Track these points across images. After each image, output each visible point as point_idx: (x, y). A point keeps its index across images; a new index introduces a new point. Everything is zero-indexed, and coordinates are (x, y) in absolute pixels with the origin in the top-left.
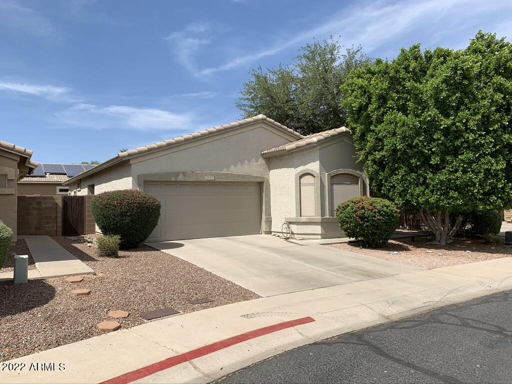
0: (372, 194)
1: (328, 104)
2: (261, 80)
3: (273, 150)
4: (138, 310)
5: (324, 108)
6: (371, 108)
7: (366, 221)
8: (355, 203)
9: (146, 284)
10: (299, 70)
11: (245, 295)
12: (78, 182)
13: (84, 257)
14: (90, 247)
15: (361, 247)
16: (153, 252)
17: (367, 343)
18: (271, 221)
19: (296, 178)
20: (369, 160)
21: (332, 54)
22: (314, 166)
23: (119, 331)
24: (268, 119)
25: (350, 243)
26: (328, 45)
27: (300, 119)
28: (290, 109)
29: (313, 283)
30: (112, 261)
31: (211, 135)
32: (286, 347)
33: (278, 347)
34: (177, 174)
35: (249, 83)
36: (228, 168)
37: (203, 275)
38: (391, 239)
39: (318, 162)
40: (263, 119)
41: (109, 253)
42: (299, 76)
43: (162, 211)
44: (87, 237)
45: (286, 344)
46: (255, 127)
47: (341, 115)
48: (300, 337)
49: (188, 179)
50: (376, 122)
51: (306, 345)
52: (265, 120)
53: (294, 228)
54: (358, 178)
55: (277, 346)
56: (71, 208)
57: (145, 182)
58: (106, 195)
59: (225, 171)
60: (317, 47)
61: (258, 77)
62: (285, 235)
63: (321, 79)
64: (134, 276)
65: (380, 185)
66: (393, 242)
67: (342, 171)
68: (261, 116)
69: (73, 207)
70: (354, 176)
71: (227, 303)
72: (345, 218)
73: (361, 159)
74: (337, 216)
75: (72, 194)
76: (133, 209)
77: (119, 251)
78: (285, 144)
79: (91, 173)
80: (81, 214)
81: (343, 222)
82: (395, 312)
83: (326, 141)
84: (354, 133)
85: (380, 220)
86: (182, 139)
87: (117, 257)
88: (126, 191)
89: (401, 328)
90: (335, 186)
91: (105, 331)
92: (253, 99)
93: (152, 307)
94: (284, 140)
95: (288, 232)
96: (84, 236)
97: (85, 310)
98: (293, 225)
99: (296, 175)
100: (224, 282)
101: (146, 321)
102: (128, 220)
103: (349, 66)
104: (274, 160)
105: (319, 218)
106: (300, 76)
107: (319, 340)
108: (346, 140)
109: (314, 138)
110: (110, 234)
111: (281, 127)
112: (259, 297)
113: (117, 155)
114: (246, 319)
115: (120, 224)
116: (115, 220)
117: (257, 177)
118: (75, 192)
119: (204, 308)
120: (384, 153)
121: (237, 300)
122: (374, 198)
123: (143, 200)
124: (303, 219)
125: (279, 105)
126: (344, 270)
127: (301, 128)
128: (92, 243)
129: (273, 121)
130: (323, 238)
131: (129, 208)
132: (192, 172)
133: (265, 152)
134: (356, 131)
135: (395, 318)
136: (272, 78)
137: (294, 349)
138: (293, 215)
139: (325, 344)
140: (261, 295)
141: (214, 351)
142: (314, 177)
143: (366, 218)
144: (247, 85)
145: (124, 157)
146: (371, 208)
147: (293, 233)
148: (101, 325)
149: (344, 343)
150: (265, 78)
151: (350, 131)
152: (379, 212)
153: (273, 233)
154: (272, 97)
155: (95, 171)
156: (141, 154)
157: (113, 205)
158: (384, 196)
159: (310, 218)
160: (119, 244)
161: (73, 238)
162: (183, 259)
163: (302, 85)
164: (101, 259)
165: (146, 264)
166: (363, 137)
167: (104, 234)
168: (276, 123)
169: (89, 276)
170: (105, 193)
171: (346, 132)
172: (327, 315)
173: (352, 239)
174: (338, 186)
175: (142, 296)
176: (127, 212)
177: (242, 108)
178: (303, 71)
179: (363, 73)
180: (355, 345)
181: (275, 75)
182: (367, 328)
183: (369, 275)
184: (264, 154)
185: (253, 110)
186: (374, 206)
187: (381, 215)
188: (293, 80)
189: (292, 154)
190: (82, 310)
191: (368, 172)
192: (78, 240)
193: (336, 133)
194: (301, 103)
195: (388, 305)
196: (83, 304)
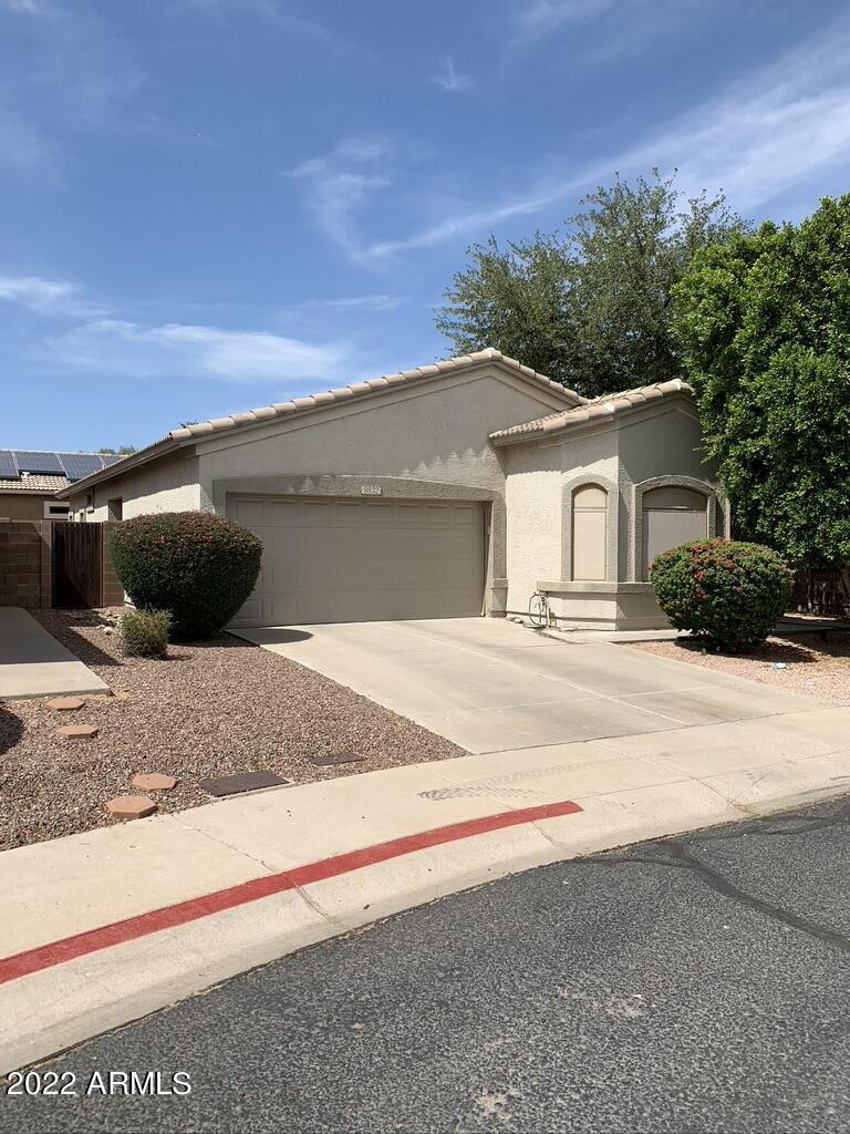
0: (737, 534)
1: (644, 327)
2: (494, 269)
3: (515, 429)
4: (198, 774)
5: (635, 335)
6: (740, 335)
7: (716, 594)
8: (694, 552)
9: (220, 718)
10: (581, 247)
11: (435, 748)
12: (89, 493)
13: (92, 656)
14: (108, 633)
15: (704, 650)
16: (243, 648)
17: (694, 864)
18: (507, 589)
19: (564, 494)
20: (732, 457)
21: (658, 212)
22: (607, 469)
23: (152, 817)
24: (506, 359)
25: (680, 641)
26: (647, 191)
27: (579, 359)
28: (557, 336)
29: (587, 728)
30: (150, 666)
31: (375, 393)
32: (513, 865)
33: (494, 865)
34: (298, 480)
35: (466, 275)
36: (413, 467)
37: (346, 701)
38: (774, 635)
39: (616, 459)
40: (494, 359)
41: (147, 648)
42: (580, 262)
43: (264, 559)
44: (105, 613)
45: (512, 860)
46: (476, 376)
47: (674, 353)
48: (545, 845)
49: (323, 492)
50: (751, 369)
51: (557, 863)
52: (499, 360)
53: (557, 605)
54: (705, 496)
55: (493, 862)
56: (72, 549)
57: (230, 496)
58: (145, 523)
59: (406, 476)
60: (622, 196)
61: (487, 261)
62: (536, 620)
63: (629, 269)
64: (196, 701)
65: (753, 514)
66: (778, 641)
67: (669, 480)
68: (489, 352)
69: (76, 544)
70: (696, 491)
71: (393, 765)
72: (669, 586)
73: (712, 454)
74: (654, 581)
75: (77, 518)
76: (200, 555)
77: (169, 646)
78: (543, 417)
79: (113, 473)
80: (94, 562)
81: (665, 595)
82: (764, 797)
83: (635, 410)
84: (700, 394)
85: (748, 592)
86: (312, 401)
87: (164, 657)
88: (187, 515)
89: (774, 833)
90: (651, 515)
91: (122, 817)
92: (474, 313)
93: (227, 769)
94: (541, 409)
95: (543, 613)
96: (100, 610)
97: (84, 771)
98: (554, 599)
99: (565, 488)
100: (389, 718)
101: (212, 798)
102: (189, 577)
103: (694, 241)
104: (516, 452)
105: (612, 585)
106: (583, 261)
107: (586, 853)
108: (681, 409)
109: (609, 404)
110: (148, 607)
111: (535, 378)
112: (464, 753)
113: (167, 436)
114: (429, 801)
115: (172, 586)
116: (160, 577)
117: (477, 490)
118: (82, 514)
119: (342, 774)
120: (767, 441)
121: (415, 759)
122: (739, 543)
123: (223, 536)
124: (578, 586)
125: (532, 325)
126: (659, 700)
127: (581, 380)
128: (113, 625)
129: (516, 363)
130: (621, 629)
131: (191, 553)
132: (333, 476)
133: (496, 434)
134: (705, 388)
135: (762, 811)
136: (521, 265)
137: (530, 870)
138: (554, 576)
139: (598, 861)
140: (469, 750)
141: (353, 867)
142: (606, 492)
143: (718, 586)
144: (464, 279)
145: (183, 439)
146: (728, 563)
147: (553, 617)
148: (115, 805)
149: (642, 861)
150: (504, 265)
151: (692, 389)
152: (748, 573)
153: (509, 616)
154: (518, 308)
155: (123, 469)
156: (220, 433)
157: (158, 545)
158: (761, 539)
159: (594, 585)
160: (169, 631)
161: (74, 614)
162: (306, 665)
163: (586, 282)
164: (128, 661)
165: (226, 675)
166: (719, 403)
167: (138, 607)
168: (524, 368)
169: (97, 697)
170: (141, 518)
171: (683, 391)
172: (609, 798)
173: (685, 633)
174: (659, 514)
175: (209, 744)
176: (186, 561)
177: (449, 331)
178: (590, 249)
179: (726, 255)
180: (667, 867)
181: (528, 258)
182: (698, 830)
183: (715, 713)
184: (493, 437)
185: (473, 336)
186: (738, 561)
187: (752, 581)
188: (567, 269)
189: (557, 438)
190: (76, 770)
191: (727, 484)
192: (85, 619)
193: (659, 393)
194: (585, 323)
195: (751, 782)
196: (80, 758)
